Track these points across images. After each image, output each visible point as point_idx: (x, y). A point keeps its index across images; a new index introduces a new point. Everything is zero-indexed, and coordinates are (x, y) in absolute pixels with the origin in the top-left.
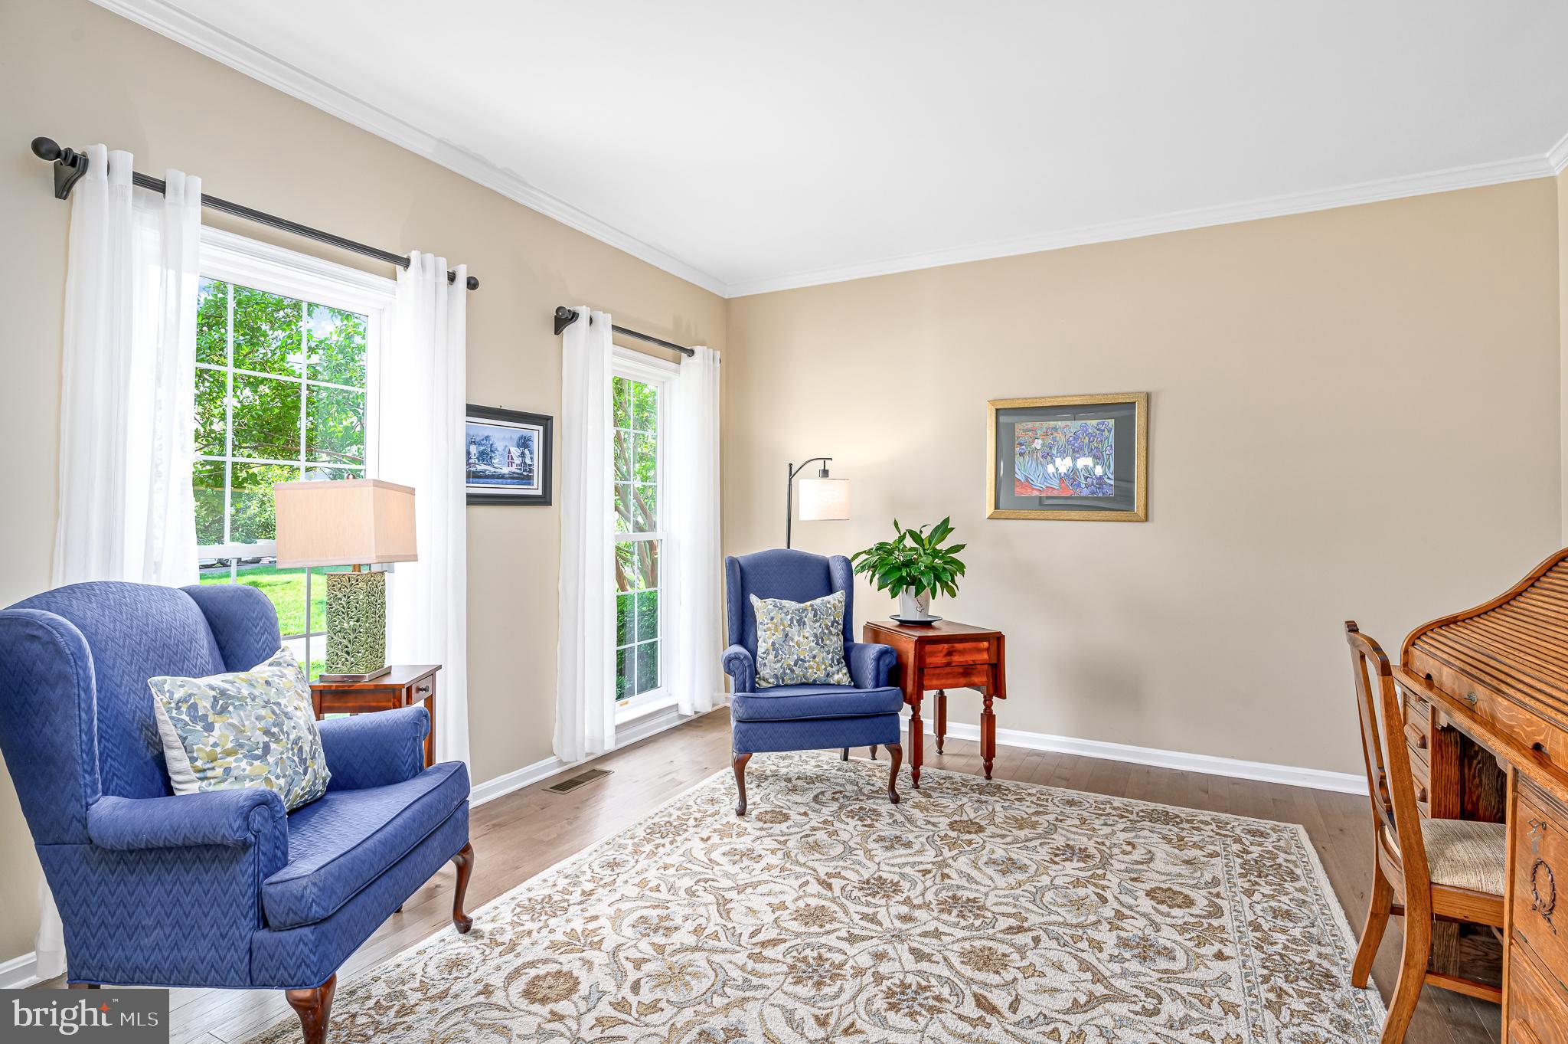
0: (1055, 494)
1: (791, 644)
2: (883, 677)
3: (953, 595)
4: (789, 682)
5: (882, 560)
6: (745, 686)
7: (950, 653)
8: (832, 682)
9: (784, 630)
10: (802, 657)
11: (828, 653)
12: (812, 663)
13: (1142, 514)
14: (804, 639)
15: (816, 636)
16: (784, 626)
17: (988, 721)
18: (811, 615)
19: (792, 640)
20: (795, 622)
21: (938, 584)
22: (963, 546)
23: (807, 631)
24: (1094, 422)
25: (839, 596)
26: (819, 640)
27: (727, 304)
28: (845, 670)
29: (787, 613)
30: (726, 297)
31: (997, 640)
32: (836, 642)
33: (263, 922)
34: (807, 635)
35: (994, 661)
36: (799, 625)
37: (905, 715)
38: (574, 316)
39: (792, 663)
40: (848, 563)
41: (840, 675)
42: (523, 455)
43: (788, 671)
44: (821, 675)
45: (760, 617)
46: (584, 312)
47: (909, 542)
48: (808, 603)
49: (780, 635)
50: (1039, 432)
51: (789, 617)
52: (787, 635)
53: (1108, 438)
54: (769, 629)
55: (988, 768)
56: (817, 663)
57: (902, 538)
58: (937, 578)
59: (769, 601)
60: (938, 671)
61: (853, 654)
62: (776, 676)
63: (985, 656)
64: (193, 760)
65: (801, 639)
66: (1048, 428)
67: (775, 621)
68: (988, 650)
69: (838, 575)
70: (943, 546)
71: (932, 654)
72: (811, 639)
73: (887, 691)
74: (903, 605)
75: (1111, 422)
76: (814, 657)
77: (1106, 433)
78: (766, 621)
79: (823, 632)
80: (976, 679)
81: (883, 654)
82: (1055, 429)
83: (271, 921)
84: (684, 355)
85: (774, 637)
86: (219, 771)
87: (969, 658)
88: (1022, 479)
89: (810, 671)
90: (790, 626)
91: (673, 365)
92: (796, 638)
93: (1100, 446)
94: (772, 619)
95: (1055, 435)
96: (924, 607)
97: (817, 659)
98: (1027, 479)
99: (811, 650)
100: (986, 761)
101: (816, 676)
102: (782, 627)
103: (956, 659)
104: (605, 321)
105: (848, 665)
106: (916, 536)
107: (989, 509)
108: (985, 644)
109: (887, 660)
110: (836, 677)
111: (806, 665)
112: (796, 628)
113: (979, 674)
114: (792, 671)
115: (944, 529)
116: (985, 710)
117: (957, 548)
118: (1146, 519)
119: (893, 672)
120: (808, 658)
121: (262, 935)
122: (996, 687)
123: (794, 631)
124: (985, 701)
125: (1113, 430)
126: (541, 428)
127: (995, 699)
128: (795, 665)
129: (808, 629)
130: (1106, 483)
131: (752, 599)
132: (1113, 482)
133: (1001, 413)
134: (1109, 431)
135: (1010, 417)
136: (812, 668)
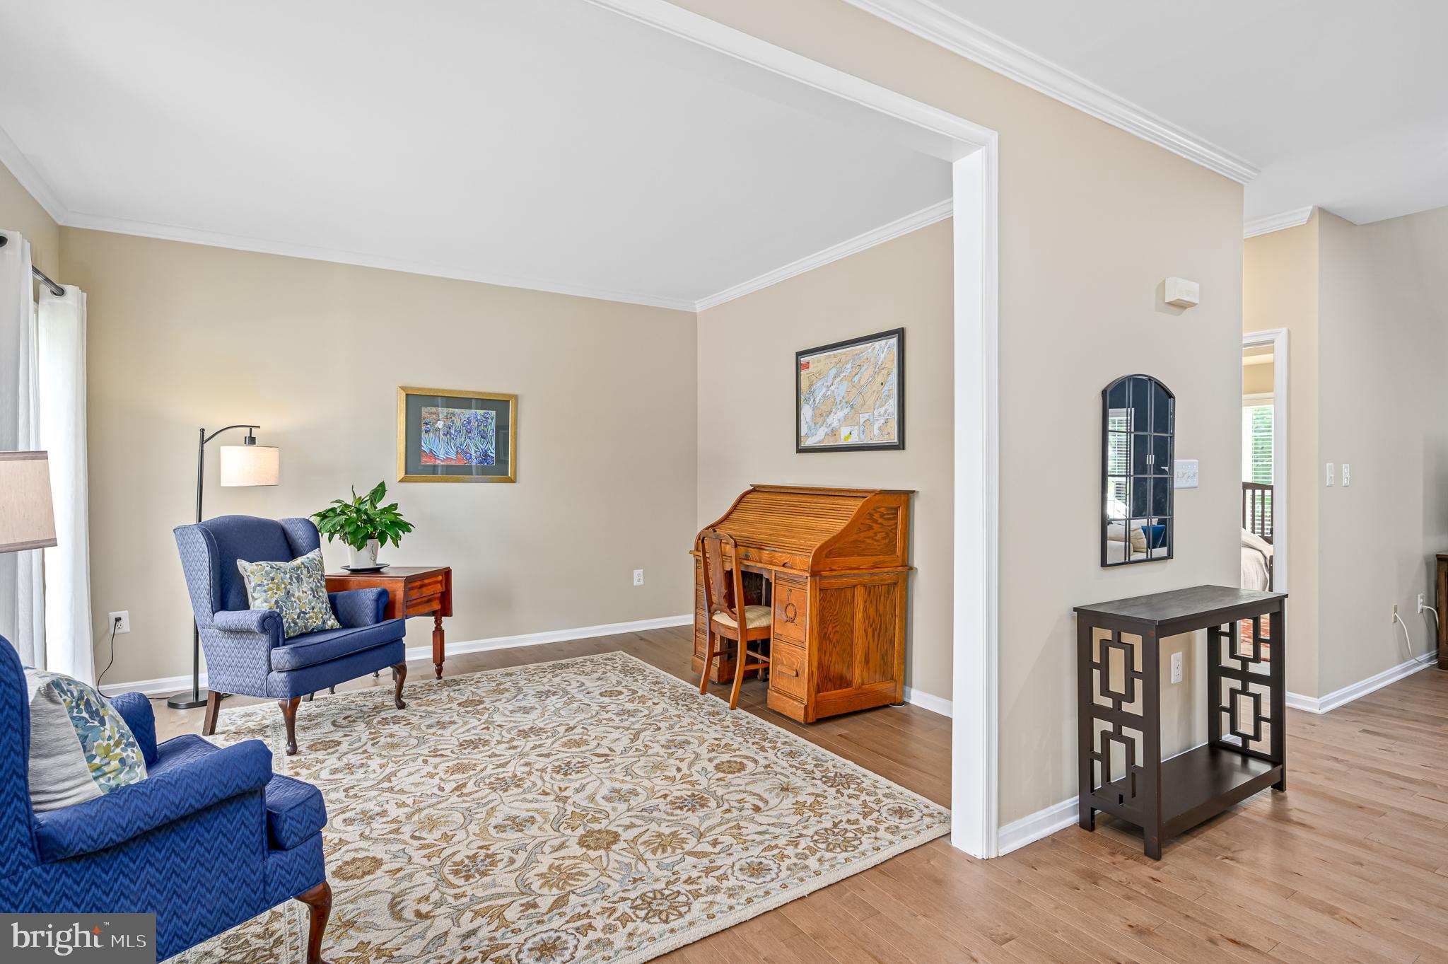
0: (453, 463)
1: (293, 599)
2: (381, 613)
4: (292, 635)
6: (278, 641)
7: (421, 587)
8: (327, 627)
9: (285, 588)
10: (303, 610)
11: (323, 603)
12: (311, 614)
13: (512, 477)
14: (304, 594)
15: (312, 589)
16: (284, 584)
17: (439, 634)
18: (305, 572)
19: (293, 596)
20: (294, 580)
22: (399, 504)
23: (305, 587)
24: (482, 412)
25: (313, 553)
26: (314, 592)
28: (333, 617)
29: (285, 573)
31: (447, 573)
34: (305, 589)
35: (445, 589)
36: (298, 582)
38: (4, 243)
39: (296, 617)
40: (310, 525)
41: (331, 621)
43: (292, 625)
44: (319, 622)
45: (250, 581)
47: (366, 504)
48: (299, 562)
49: (282, 593)
50: (440, 415)
51: (288, 576)
52: (289, 592)
53: (491, 424)
54: (271, 589)
55: (439, 671)
56: (316, 613)
59: (263, 563)
60: (413, 601)
63: (440, 587)
64: (90, 758)
65: (301, 594)
66: (448, 413)
67: (276, 581)
68: (442, 581)
69: (301, 536)
70: (386, 502)
71: (411, 590)
72: (309, 592)
73: (396, 622)
74: (358, 557)
75: (493, 413)
76: (313, 608)
77: (490, 420)
78: (265, 582)
79: (316, 585)
82: (453, 414)
85: (277, 596)
86: (115, 764)
87: (431, 589)
88: (427, 451)
89: (311, 621)
90: (290, 584)
92: (297, 594)
93: (486, 429)
94: (273, 579)
95: (453, 418)
96: (373, 556)
97: (315, 610)
98: (431, 450)
99: (310, 602)
100: (438, 665)
101: (315, 625)
102: (283, 586)
103: (425, 591)
107: (403, 473)
108: (441, 578)
110: (329, 623)
111: (307, 616)
112: (295, 585)
113: (436, 598)
114: (296, 624)
115: (382, 491)
116: (436, 628)
117: (395, 505)
118: (517, 480)
120: (308, 610)
121: (272, 860)
122: (444, 608)
123: (294, 588)
124: (438, 621)
127: (443, 618)
128: (298, 618)
129: (305, 585)
130: (490, 456)
131: (241, 564)
132: (494, 456)
133: (410, 398)
134: (492, 419)
135: (417, 402)
136: (311, 618)
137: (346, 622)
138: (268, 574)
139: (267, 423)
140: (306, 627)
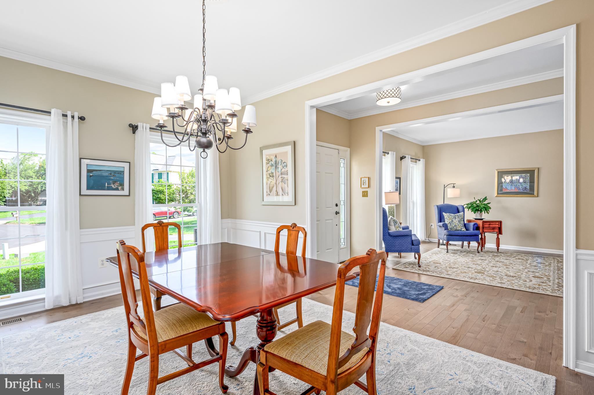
0: (513, 191)
1: (453, 222)
2: (475, 229)
3: (488, 213)
4: (453, 230)
5: (471, 206)
6: (446, 230)
7: (489, 224)
10: (456, 225)
11: (461, 224)
13: (536, 195)
14: (456, 221)
15: (458, 221)
17: (498, 239)
18: (457, 217)
21: (486, 211)
22: (490, 203)
23: (457, 220)
24: (524, 174)
25: (462, 213)
27: (423, 147)
29: (452, 216)
30: (423, 145)
31: (501, 222)
32: (462, 222)
33: (413, 245)
35: (500, 227)
37: (480, 236)
38: (405, 157)
39: (454, 226)
40: (463, 206)
41: (464, 229)
42: (397, 185)
44: (460, 229)
45: (445, 217)
46: (407, 156)
47: (478, 202)
48: (456, 214)
49: (451, 220)
50: (509, 177)
51: (453, 217)
53: (528, 178)
54: (447, 219)
56: (460, 226)
57: (476, 201)
58: (486, 210)
59: (448, 214)
60: (487, 228)
61: (466, 225)
62: (450, 229)
63: (497, 226)
64: (395, 228)
66: (512, 176)
68: (498, 224)
69: (460, 209)
70: (486, 202)
71: (486, 225)
73: (476, 232)
74: (476, 216)
75: (529, 175)
76: (458, 225)
77: (527, 177)
80: (495, 230)
81: (475, 224)
83: (414, 245)
84: (417, 161)
85: (449, 221)
86: (398, 229)
87: (494, 226)
88: (505, 188)
91: (415, 163)
93: (525, 180)
96: (481, 216)
98: (506, 187)
99: (458, 223)
100: (497, 248)
103: (491, 226)
104: (410, 157)
105: (465, 227)
106: (480, 201)
107: (496, 194)
108: (498, 223)
109: (476, 225)
110: (463, 229)
112: (454, 219)
113: (496, 229)
114: (454, 228)
115: (485, 199)
116: (497, 237)
117: (489, 203)
118: (538, 196)
119: (477, 228)
121: (412, 246)
122: (500, 232)
123: (454, 220)
124: (497, 235)
125: (529, 177)
126: (399, 180)
127: (499, 235)
130: (527, 188)
131: (444, 213)
132: (529, 188)
133: (499, 173)
134: (528, 176)
135: (501, 174)
136: (458, 227)
137: (467, 230)
138: (448, 216)
139: (458, 183)
140: (456, 229)
